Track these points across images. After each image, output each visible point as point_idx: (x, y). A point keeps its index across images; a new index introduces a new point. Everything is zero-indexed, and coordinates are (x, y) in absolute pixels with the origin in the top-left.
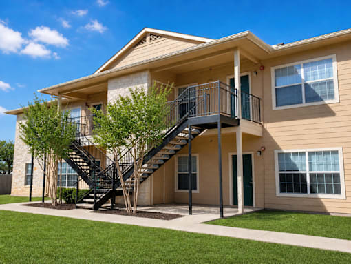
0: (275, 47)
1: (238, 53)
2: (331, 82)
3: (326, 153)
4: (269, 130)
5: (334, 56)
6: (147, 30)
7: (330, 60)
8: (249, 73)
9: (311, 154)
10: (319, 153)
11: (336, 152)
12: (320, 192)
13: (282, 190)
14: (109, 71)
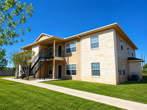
0: (65, 39)
1: (55, 40)
2: (76, 47)
3: (74, 65)
4: (65, 59)
5: (76, 41)
6: (42, 34)
7: (76, 42)
8: (62, 45)
9: (72, 65)
10: (73, 65)
11: (76, 65)
12: (72, 75)
13: (67, 74)
14: (37, 42)
